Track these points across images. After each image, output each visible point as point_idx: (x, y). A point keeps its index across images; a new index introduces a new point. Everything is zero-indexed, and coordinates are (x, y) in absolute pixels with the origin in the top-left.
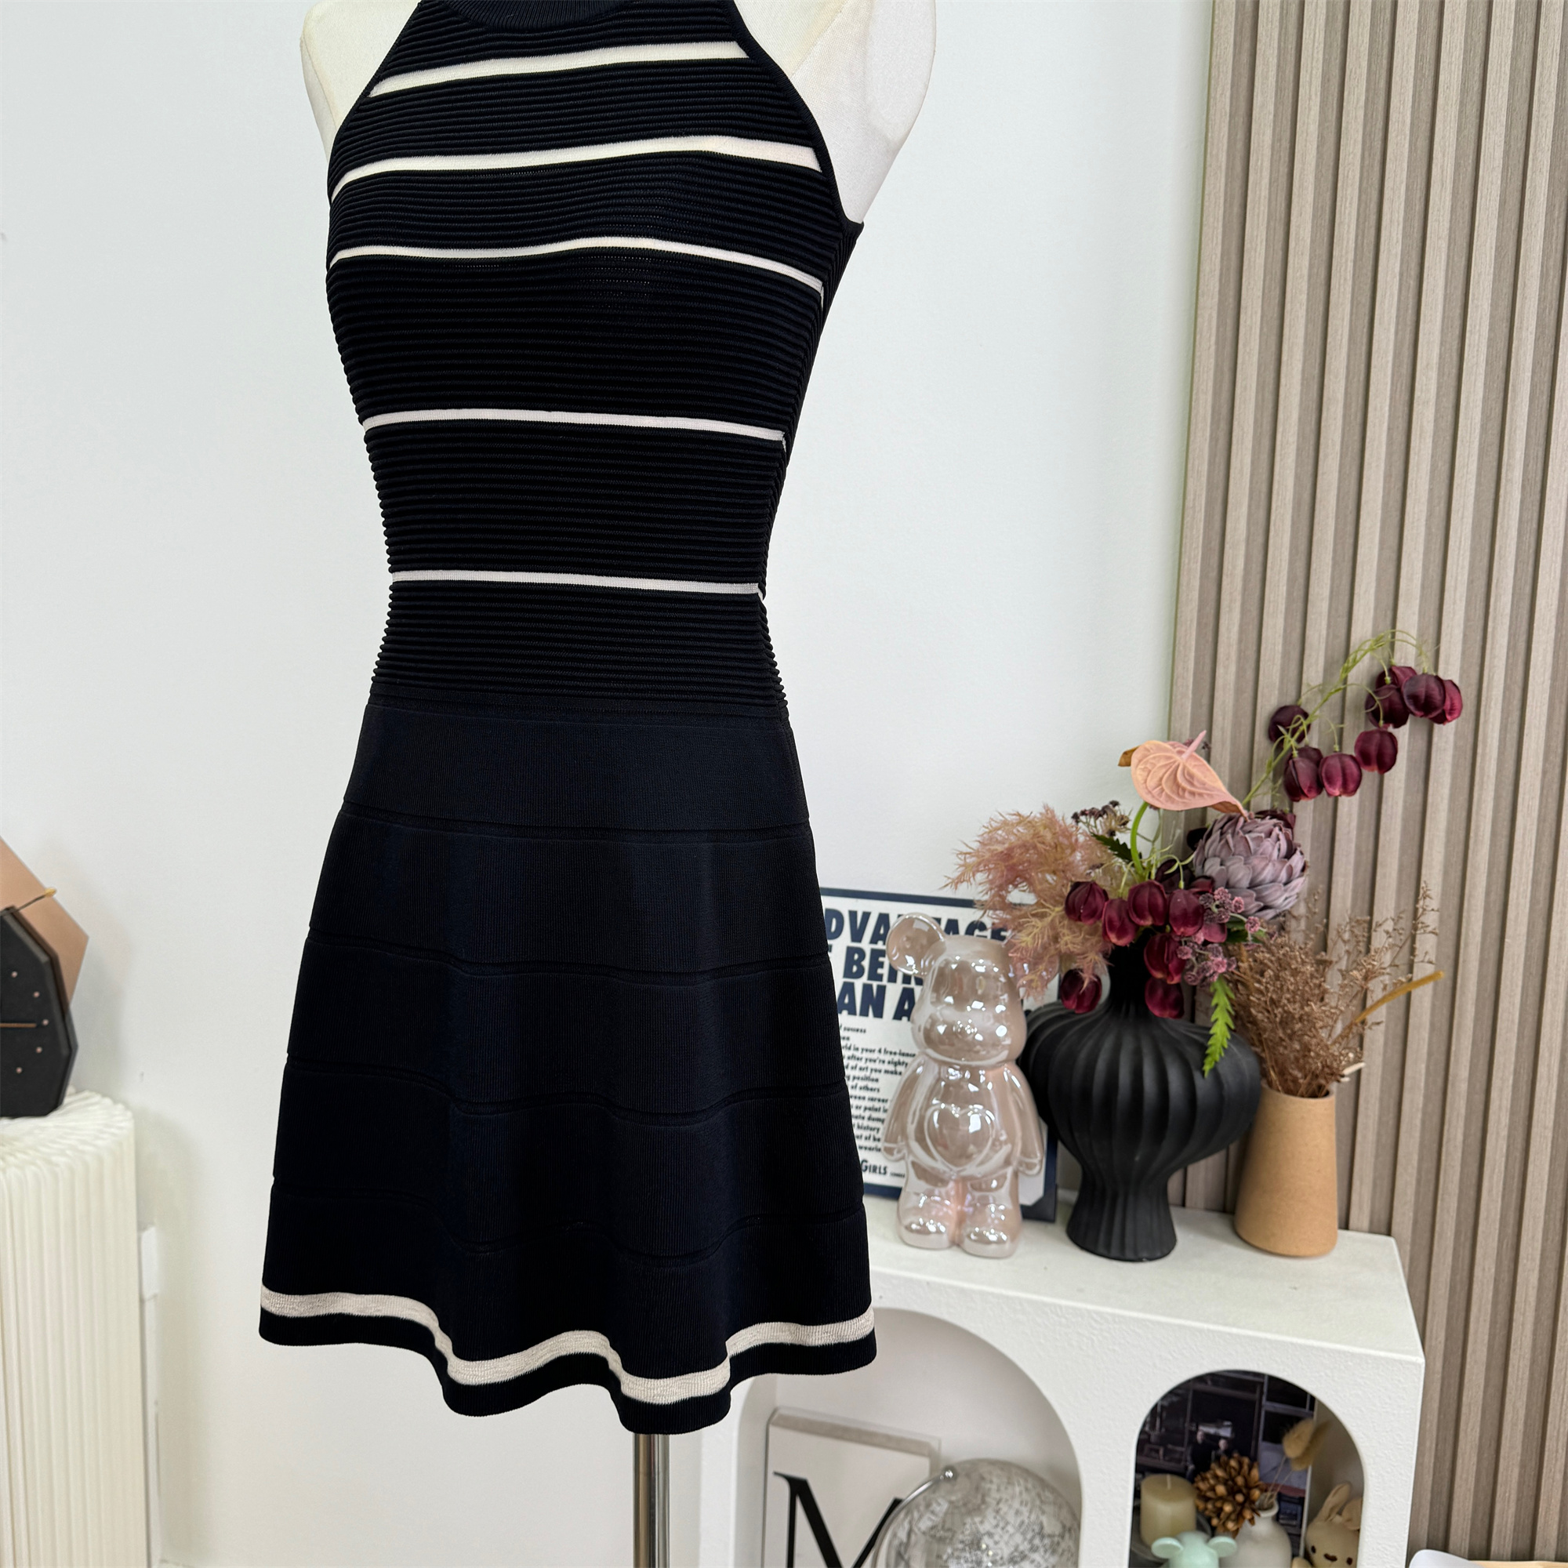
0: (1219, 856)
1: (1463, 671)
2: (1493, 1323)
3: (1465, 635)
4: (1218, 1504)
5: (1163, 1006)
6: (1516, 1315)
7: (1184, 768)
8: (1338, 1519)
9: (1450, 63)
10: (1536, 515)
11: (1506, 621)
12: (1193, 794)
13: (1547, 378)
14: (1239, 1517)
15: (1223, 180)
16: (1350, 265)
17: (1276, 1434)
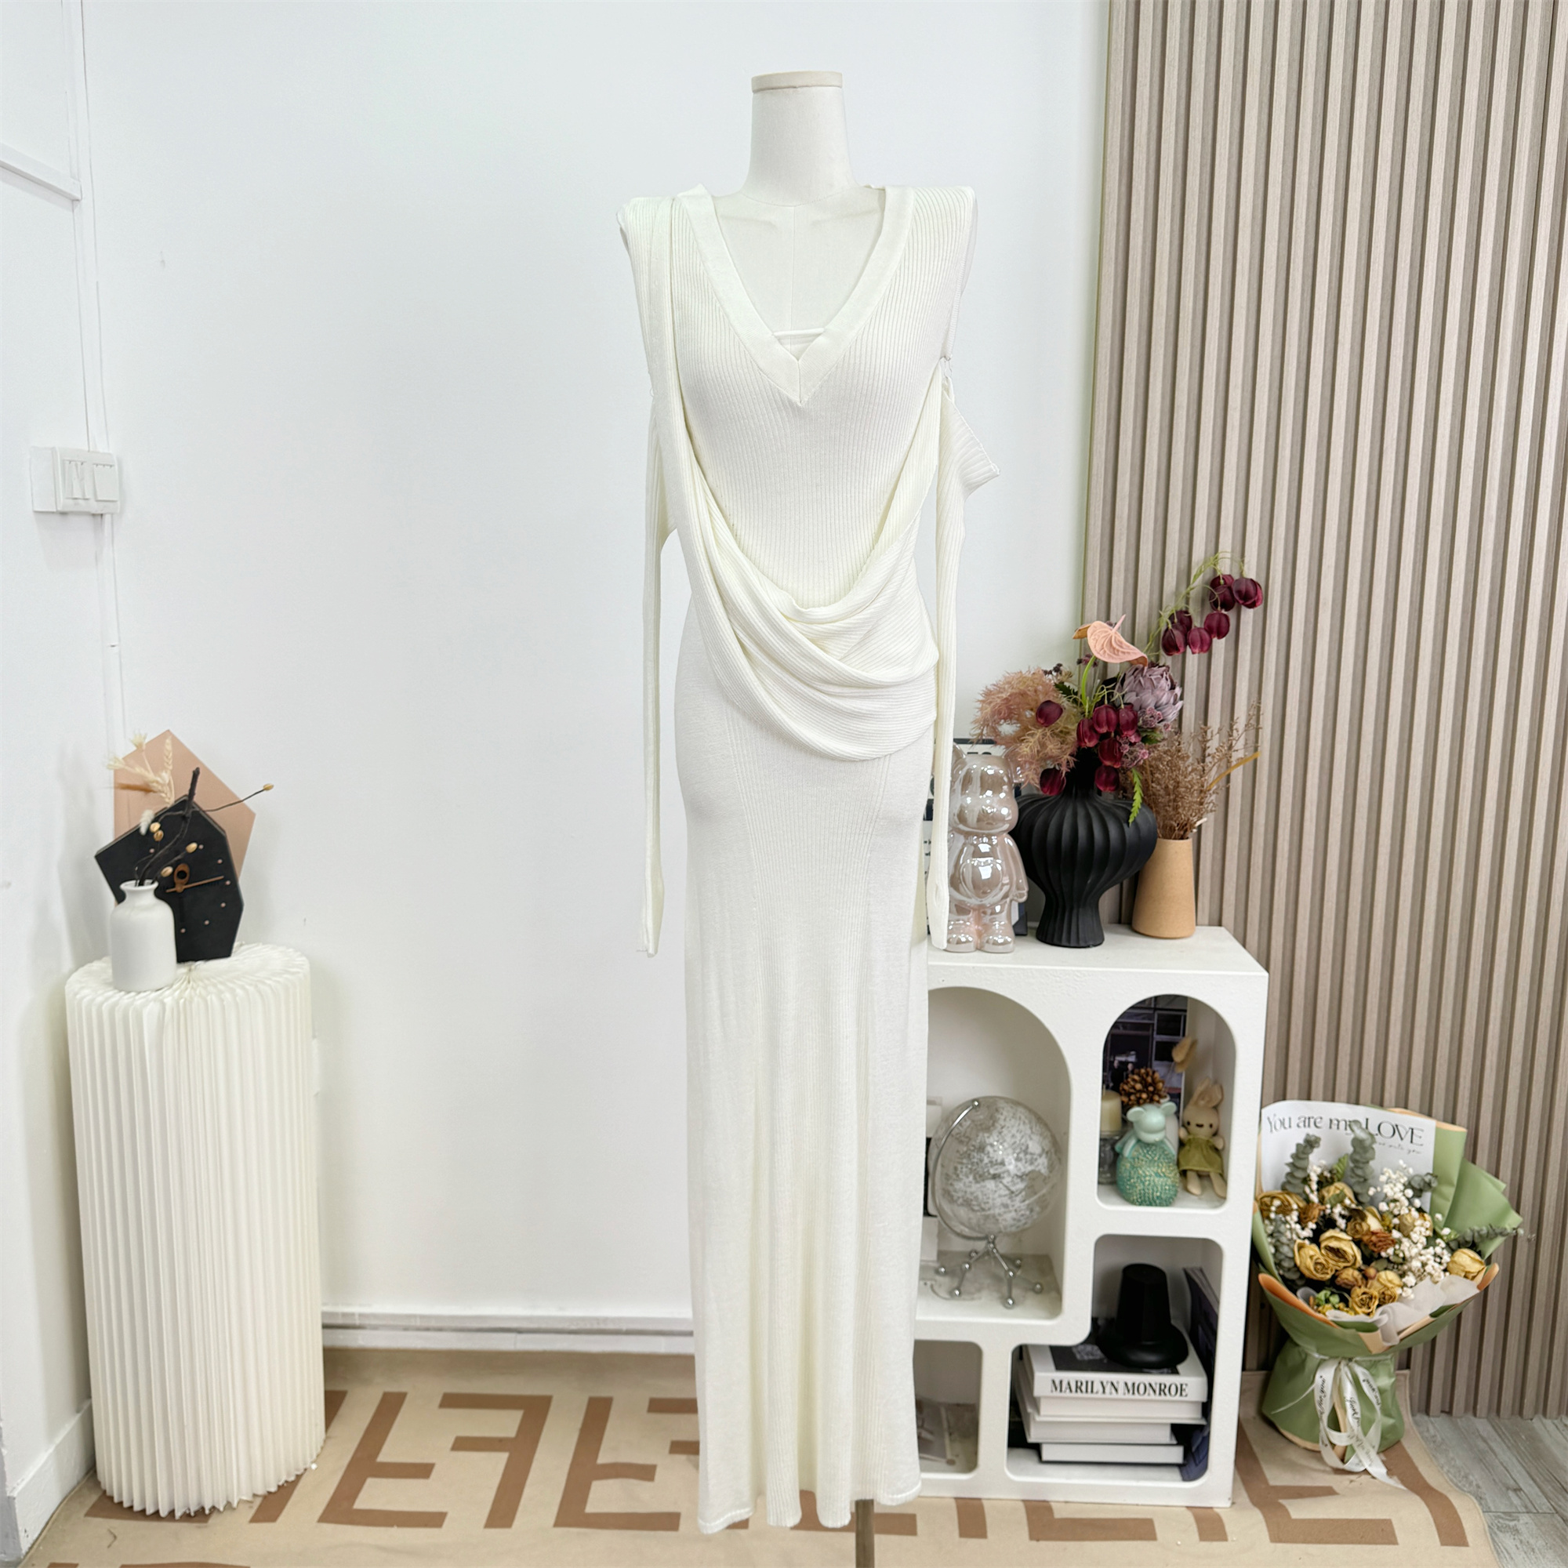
0: (1135, 691)
1: (1258, 574)
4: (1138, 1095)
5: (1106, 784)
6: (1297, 968)
7: (1116, 638)
8: (1202, 1103)
11: (1282, 542)
12: (1121, 652)
13: (1302, 394)
14: (1151, 1101)
15: (1113, 266)
17: (1165, 1053)
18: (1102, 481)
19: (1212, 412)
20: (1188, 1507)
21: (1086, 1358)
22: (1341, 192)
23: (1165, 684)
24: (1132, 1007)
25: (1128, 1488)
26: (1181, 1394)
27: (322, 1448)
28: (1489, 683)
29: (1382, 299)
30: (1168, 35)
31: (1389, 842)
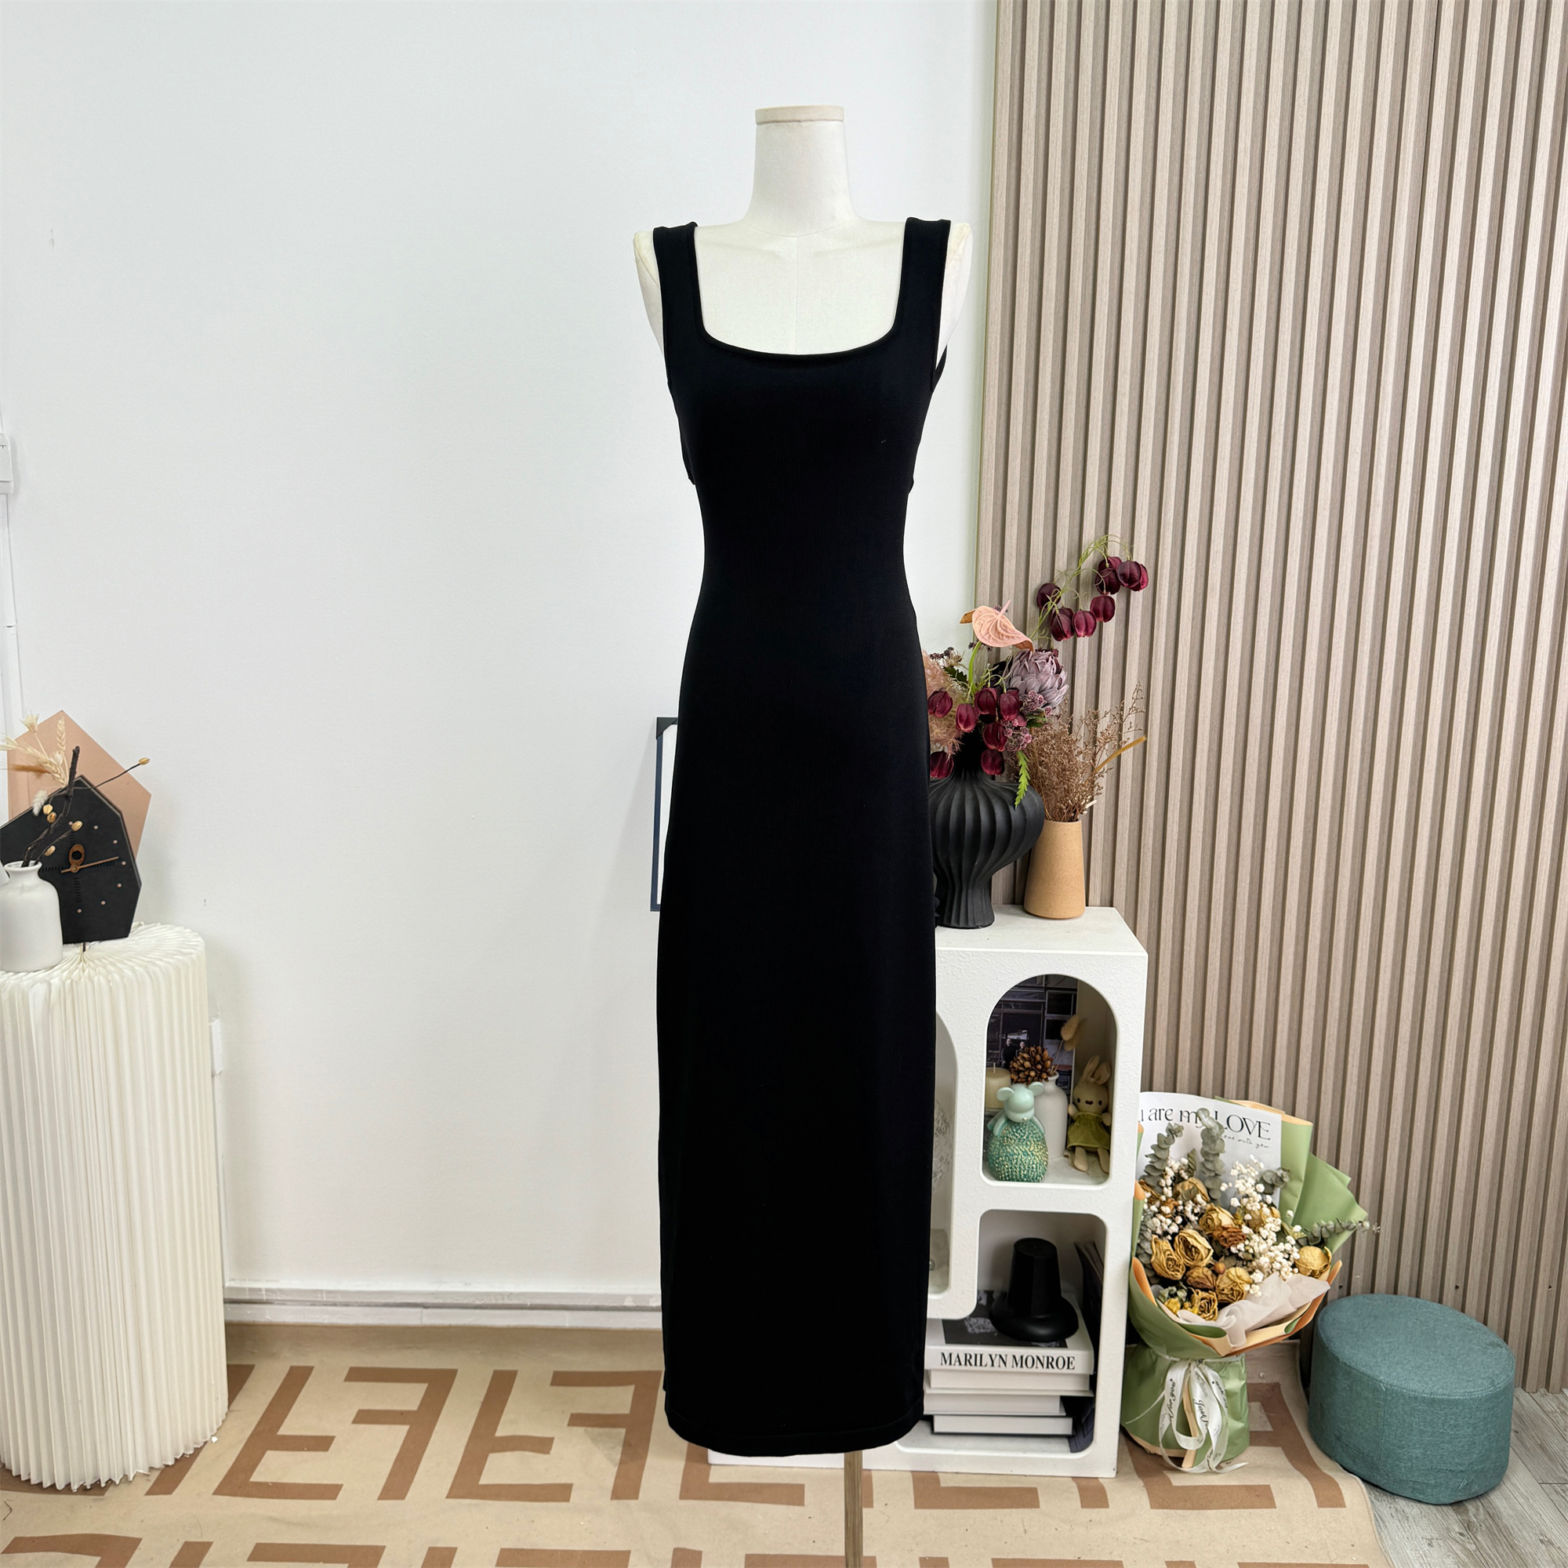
0: (1019, 676)
1: (1147, 559)
2: (1173, 954)
3: (1147, 537)
4: (1027, 1073)
5: (992, 767)
6: (1186, 947)
7: (1001, 622)
8: (1092, 1080)
9: (1134, 186)
10: (1186, 462)
11: (1171, 527)
12: (1008, 637)
13: (1191, 379)
15: (1002, 251)
16: (1079, 307)
17: (1054, 1032)
18: (993, 466)
20: (1073, 1477)
21: (977, 1331)
22: (1229, 177)
23: (1050, 668)
24: (1018, 986)
25: (1014, 1459)
26: (1068, 1368)
27: (223, 1421)
28: (1376, 667)
29: (1270, 288)
30: (1056, 18)
31: (1277, 824)
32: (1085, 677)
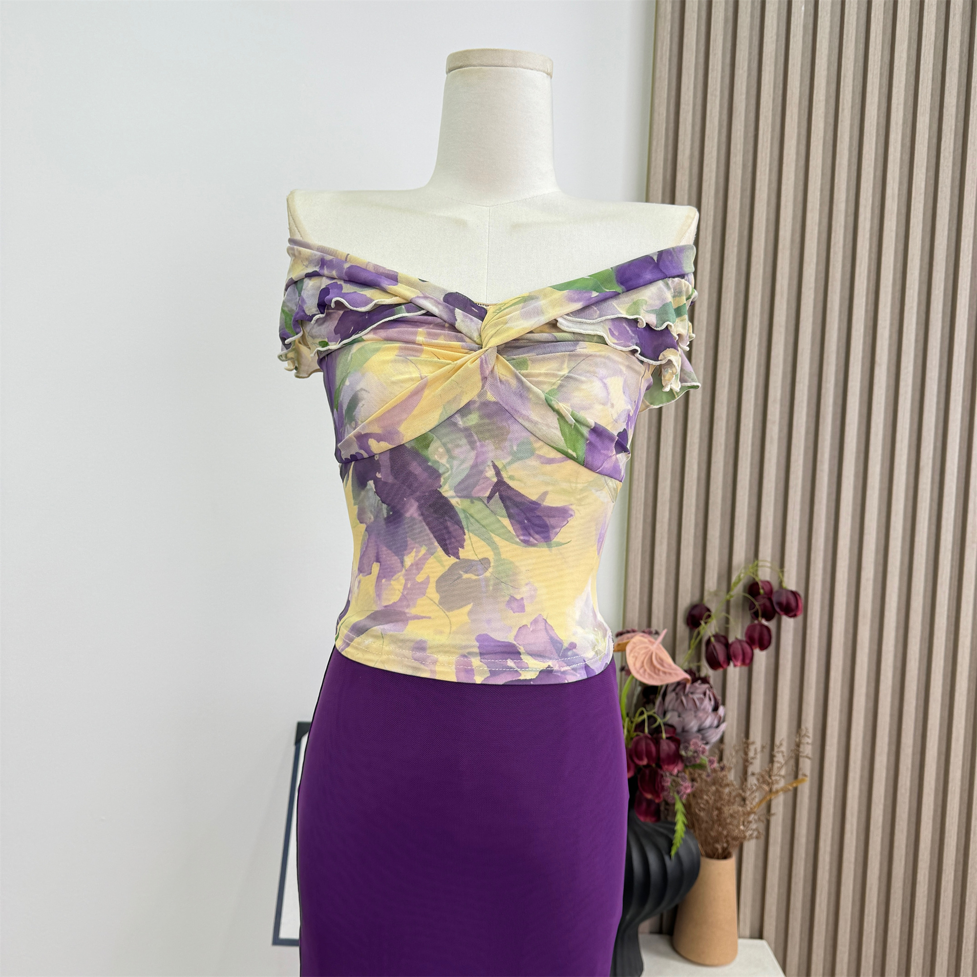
0: (677, 710)
1: (798, 583)
5: (646, 814)
7: (656, 654)
18: (643, 485)
19: (751, 425)
23: (708, 705)
29: (917, 324)
30: (710, 67)
31: (929, 857)
32: (736, 699)
